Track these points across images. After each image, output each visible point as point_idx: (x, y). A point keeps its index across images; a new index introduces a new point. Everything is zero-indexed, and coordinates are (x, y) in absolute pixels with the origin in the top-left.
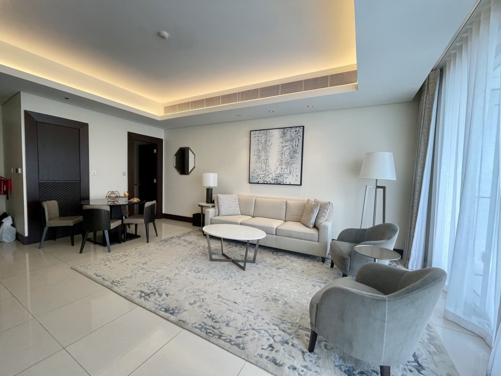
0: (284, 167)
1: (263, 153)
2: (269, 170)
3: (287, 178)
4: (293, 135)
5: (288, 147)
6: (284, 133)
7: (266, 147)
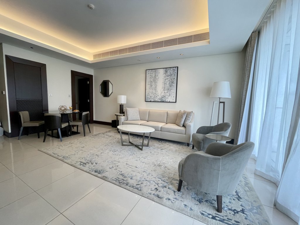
0: (166, 91)
1: (153, 83)
2: (157, 94)
3: (168, 98)
4: (172, 72)
5: (168, 80)
6: (166, 71)
7: (155, 80)
